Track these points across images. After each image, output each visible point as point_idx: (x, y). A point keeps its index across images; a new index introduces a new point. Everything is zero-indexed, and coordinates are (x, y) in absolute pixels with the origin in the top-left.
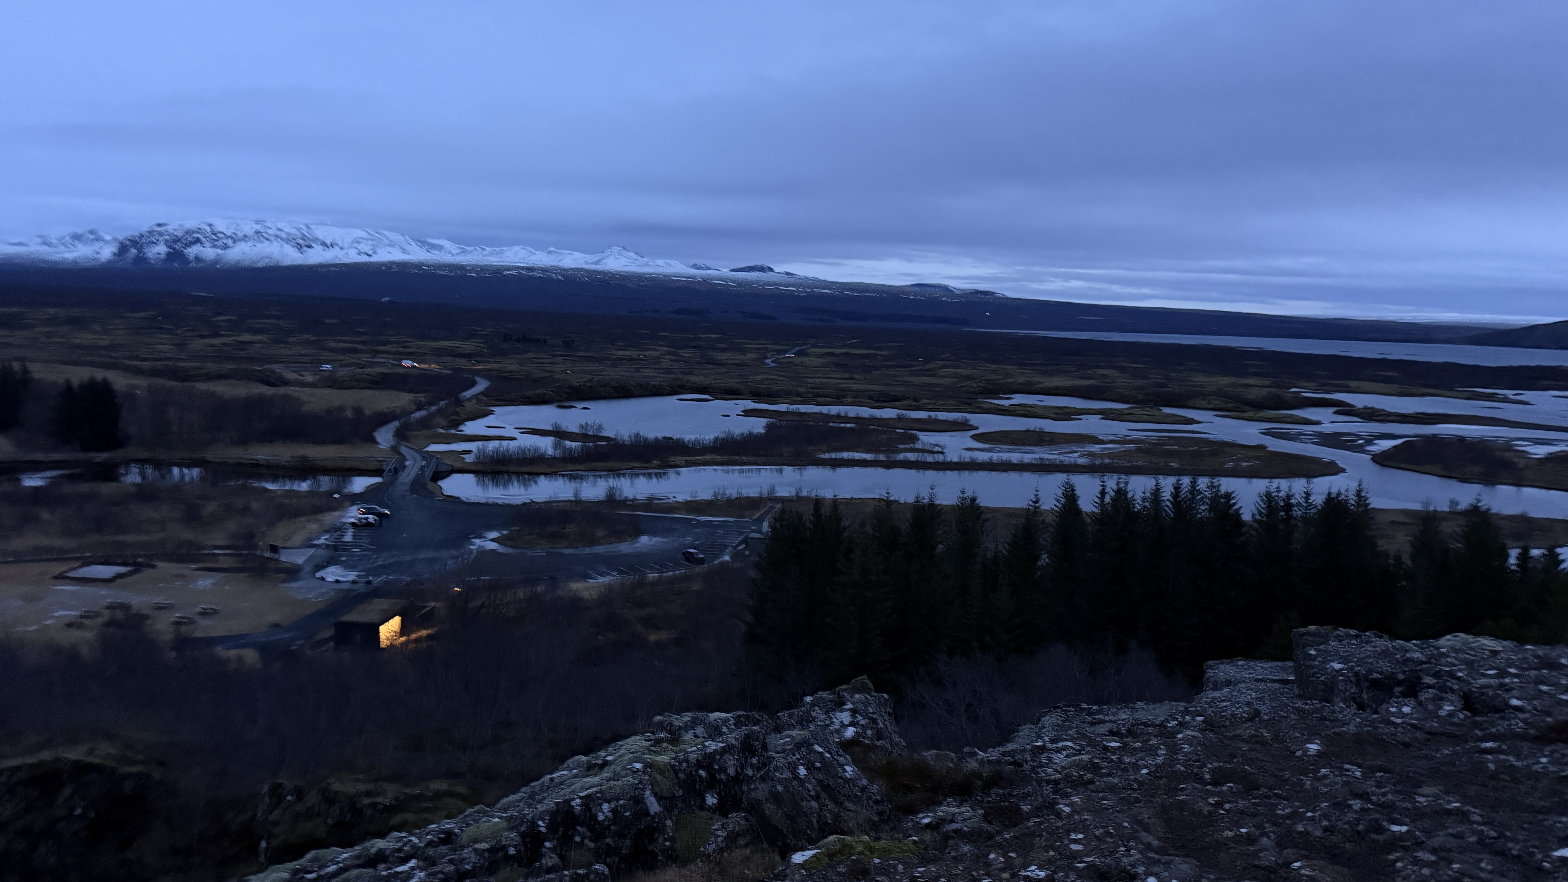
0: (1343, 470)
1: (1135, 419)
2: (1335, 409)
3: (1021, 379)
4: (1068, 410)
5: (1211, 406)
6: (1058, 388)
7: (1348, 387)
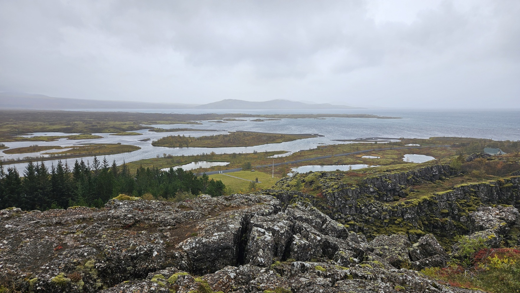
0: (140, 148)
1: (80, 138)
2: (148, 130)
3: (40, 127)
4: (54, 137)
5: (110, 132)
6: (54, 129)
7: (156, 122)
